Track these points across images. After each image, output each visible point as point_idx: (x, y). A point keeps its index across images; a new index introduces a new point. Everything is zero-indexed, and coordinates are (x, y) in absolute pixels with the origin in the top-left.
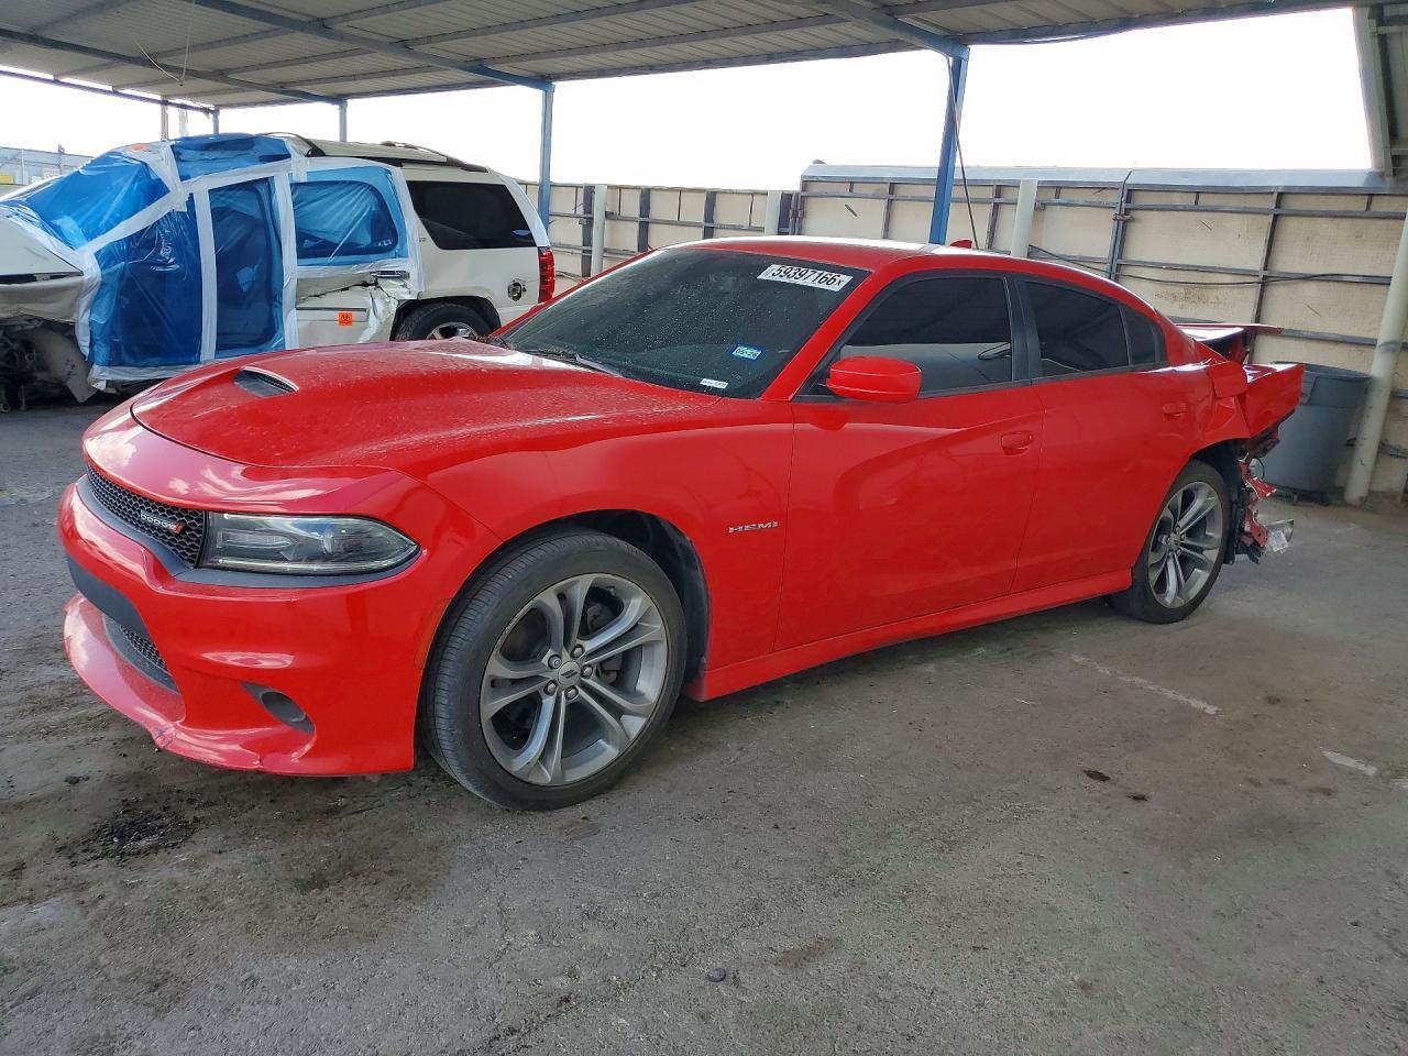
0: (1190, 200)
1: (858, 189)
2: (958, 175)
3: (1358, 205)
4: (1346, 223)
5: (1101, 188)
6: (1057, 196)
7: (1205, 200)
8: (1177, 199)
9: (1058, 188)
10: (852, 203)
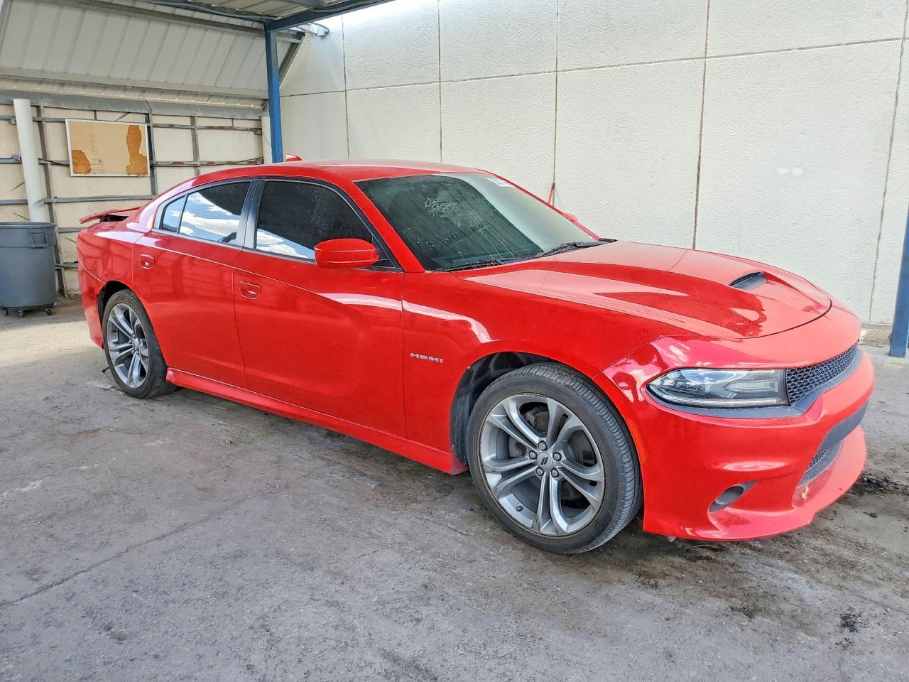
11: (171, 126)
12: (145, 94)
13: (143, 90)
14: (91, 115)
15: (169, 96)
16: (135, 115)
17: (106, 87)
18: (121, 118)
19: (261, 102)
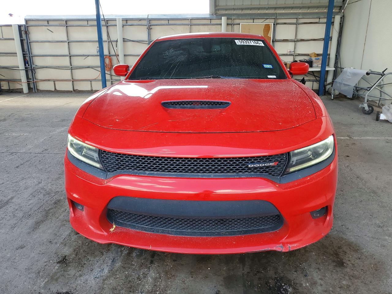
0: (166, 22)
1: (50, 23)
2: (102, 17)
3: (208, 22)
4: (206, 26)
5: (140, 20)
6: (127, 23)
7: (171, 22)
8: (163, 22)
9: (127, 20)
10: (50, 28)
11: (285, 24)
12: (277, 10)
13: (275, 8)
14: (252, 21)
15: (287, 10)
16: (270, 20)
17: (259, 9)
18: (264, 21)
19: (339, 8)
